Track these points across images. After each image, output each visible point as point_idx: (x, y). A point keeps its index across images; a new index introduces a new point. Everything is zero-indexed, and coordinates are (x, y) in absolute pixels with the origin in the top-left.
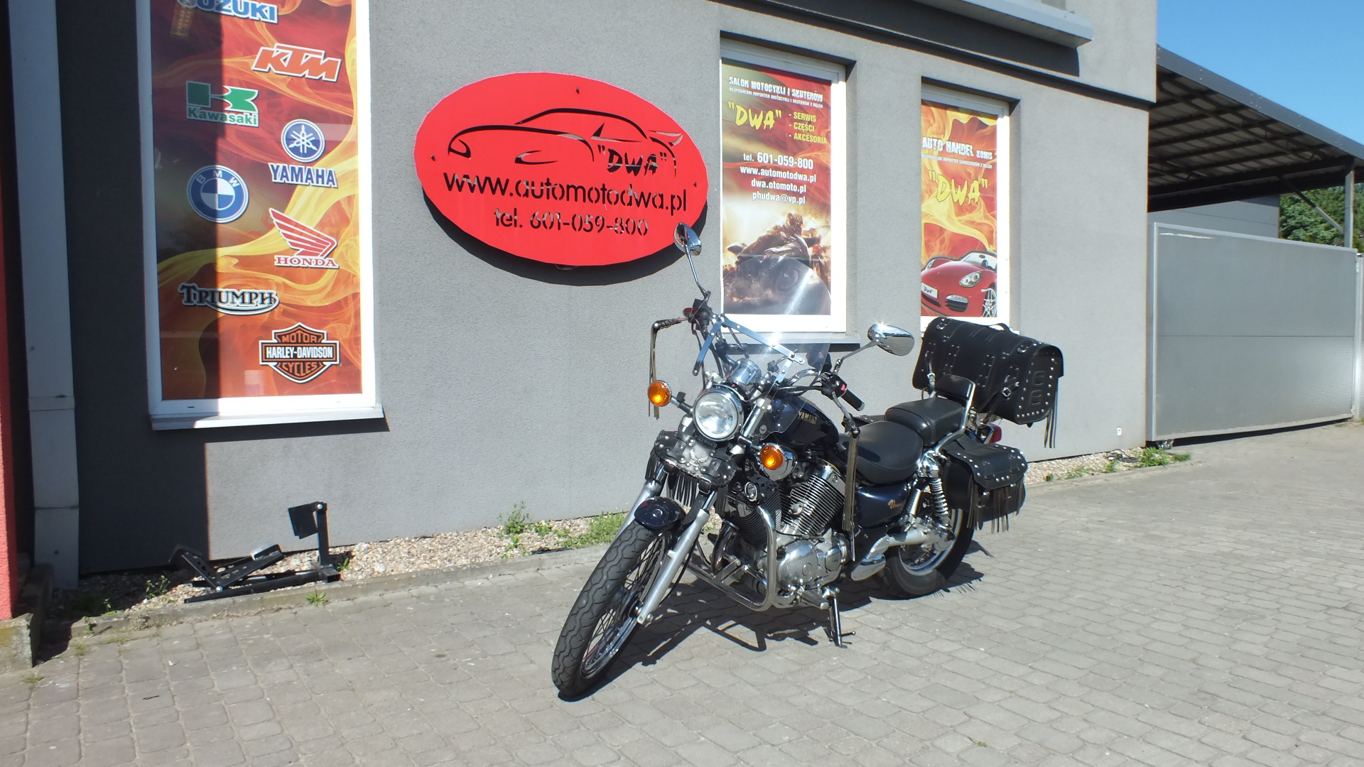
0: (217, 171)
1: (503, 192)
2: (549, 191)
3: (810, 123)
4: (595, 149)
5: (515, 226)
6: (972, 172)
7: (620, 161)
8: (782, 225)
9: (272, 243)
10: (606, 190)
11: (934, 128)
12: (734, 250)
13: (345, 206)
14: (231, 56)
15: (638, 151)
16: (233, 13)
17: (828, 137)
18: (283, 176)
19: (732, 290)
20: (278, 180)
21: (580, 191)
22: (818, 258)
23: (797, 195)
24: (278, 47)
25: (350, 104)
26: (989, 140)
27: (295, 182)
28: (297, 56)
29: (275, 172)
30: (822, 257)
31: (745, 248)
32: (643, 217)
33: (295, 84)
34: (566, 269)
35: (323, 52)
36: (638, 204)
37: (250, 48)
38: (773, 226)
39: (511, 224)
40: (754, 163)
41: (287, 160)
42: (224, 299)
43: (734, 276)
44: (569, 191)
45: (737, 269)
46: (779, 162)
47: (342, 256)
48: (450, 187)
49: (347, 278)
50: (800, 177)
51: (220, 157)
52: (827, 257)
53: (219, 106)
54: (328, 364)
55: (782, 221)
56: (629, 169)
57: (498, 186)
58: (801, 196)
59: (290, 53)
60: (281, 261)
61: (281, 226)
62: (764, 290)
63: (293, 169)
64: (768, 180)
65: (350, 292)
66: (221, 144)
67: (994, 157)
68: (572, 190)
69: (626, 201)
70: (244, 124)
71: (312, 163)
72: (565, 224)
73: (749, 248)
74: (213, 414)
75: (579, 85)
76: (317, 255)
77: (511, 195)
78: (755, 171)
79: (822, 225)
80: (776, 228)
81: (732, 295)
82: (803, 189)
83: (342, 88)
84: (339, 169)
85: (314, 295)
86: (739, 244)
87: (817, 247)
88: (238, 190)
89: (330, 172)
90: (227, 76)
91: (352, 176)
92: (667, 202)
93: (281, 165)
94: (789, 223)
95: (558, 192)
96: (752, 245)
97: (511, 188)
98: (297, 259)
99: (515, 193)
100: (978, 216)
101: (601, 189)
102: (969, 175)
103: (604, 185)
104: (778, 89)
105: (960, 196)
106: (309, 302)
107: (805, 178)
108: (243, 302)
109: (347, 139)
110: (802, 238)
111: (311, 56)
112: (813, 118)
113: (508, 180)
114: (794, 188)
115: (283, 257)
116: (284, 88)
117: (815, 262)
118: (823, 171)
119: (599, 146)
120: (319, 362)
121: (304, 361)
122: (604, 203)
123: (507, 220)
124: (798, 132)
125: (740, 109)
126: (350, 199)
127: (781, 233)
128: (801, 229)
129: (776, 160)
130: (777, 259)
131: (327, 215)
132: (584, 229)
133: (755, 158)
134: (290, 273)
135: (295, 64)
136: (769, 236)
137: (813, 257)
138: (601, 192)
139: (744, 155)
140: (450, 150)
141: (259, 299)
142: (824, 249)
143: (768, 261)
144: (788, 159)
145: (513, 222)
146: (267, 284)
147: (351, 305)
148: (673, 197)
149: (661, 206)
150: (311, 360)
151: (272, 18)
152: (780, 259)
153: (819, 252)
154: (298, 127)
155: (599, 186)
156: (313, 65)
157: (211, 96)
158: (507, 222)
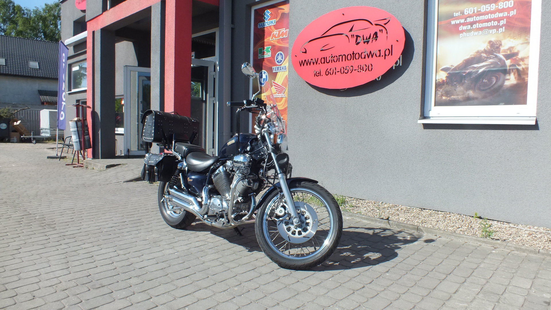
0: (263, 72)
1: (317, 63)
5: (320, 76)
7: (361, 39)
8: (482, 49)
9: (273, 90)
10: (354, 54)
12: (444, 70)
14: (266, 38)
15: (369, 32)
16: (267, 26)
18: (275, 70)
19: (442, 92)
20: (274, 72)
21: (344, 57)
22: (516, 66)
23: (497, 27)
24: (276, 31)
27: (277, 71)
28: (279, 32)
29: (274, 69)
30: (519, 65)
31: (453, 68)
33: (278, 41)
34: (342, 90)
35: (285, 29)
36: (368, 57)
37: (270, 34)
38: (476, 50)
39: (319, 75)
40: (462, 16)
41: (276, 65)
43: (444, 85)
45: (447, 81)
46: (482, 11)
48: (301, 65)
50: (501, 15)
51: (263, 67)
52: (525, 64)
53: (264, 53)
55: (483, 46)
56: (364, 42)
58: (502, 27)
59: (278, 32)
61: (274, 86)
62: (466, 91)
63: (277, 67)
64: (472, 24)
66: (263, 64)
68: (341, 57)
69: (363, 57)
70: (268, 57)
71: (281, 65)
72: (338, 72)
73: (456, 67)
76: (281, 93)
77: (319, 64)
78: (462, 21)
79: (521, 42)
80: (478, 52)
81: (442, 95)
82: (502, 22)
85: (280, 106)
86: (448, 66)
87: (515, 59)
88: (266, 76)
89: (285, 66)
90: (265, 44)
92: (382, 53)
93: (275, 67)
94: (489, 47)
95: (335, 59)
96: (458, 65)
97: (319, 61)
98: (278, 95)
99: (320, 63)
101: (352, 54)
103: (353, 52)
107: (506, 14)
110: (501, 56)
111: (282, 31)
113: (318, 59)
114: (496, 23)
116: (276, 44)
117: (513, 70)
119: (352, 35)
122: (353, 59)
123: (318, 74)
127: (482, 54)
128: (500, 49)
129: (479, 10)
130: (478, 71)
131: (284, 80)
132: (345, 73)
133: (462, 13)
135: (279, 35)
136: (472, 58)
137: (510, 66)
138: (352, 55)
139: (455, 13)
140: (301, 51)
142: (522, 59)
143: (470, 74)
144: (490, 6)
145: (319, 74)
149: (380, 56)
151: (275, 23)
152: (481, 71)
153: (516, 63)
154: (278, 55)
155: (351, 53)
156: (283, 34)
157: (263, 51)
158: (318, 75)
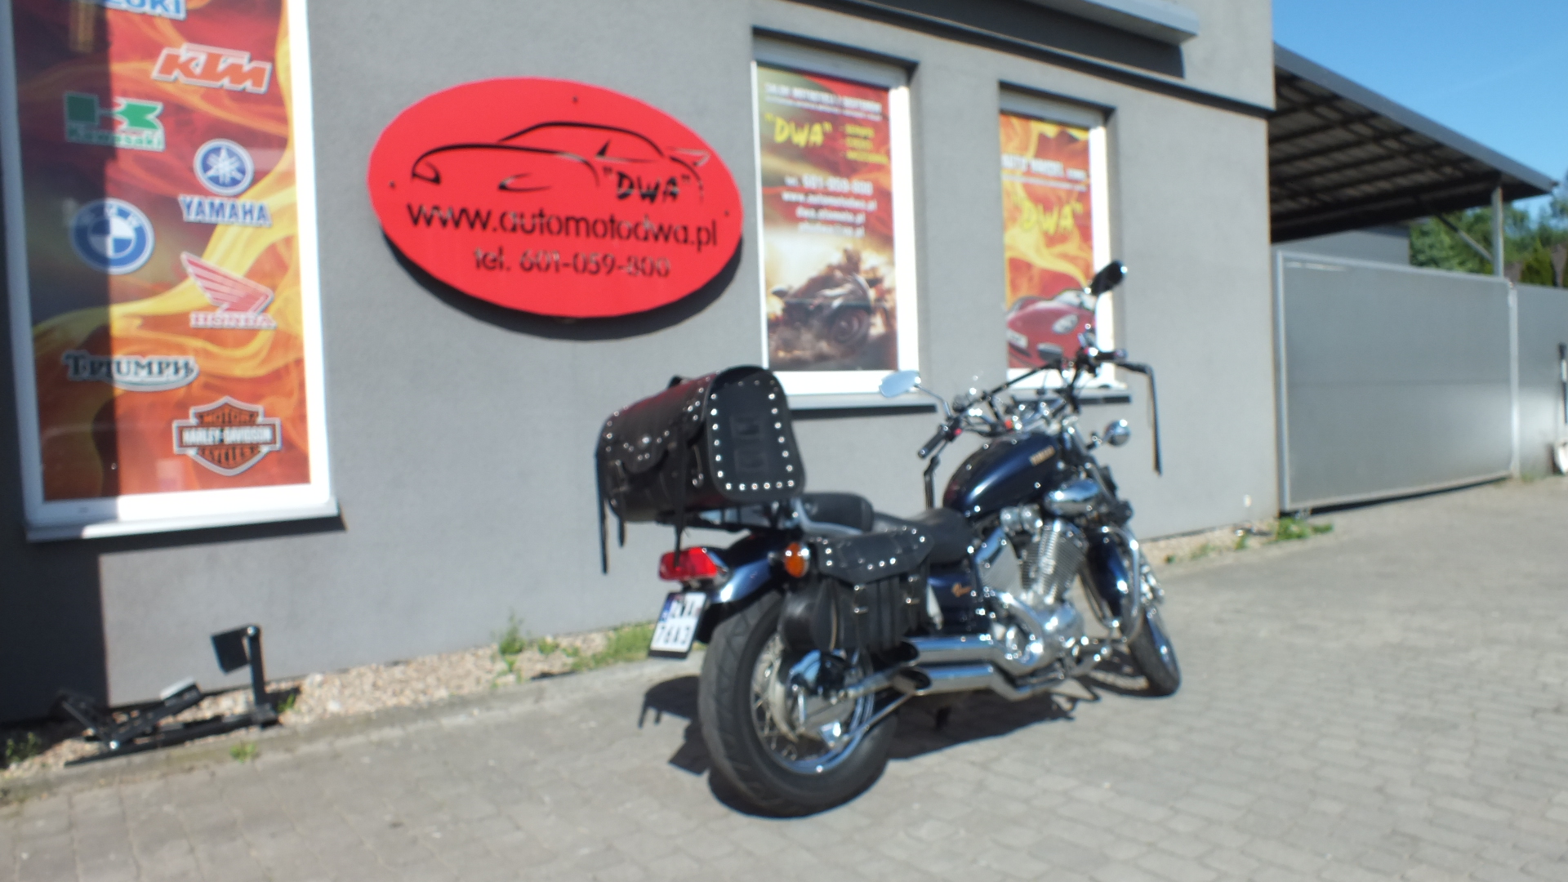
0: (111, 207)
1: (484, 226)
2: (543, 224)
3: (865, 138)
4: (600, 173)
5: (502, 268)
6: (1063, 195)
7: (631, 186)
8: (836, 263)
9: (187, 297)
10: (615, 221)
11: (1015, 143)
12: (780, 294)
13: (282, 250)
14: (124, 58)
15: (655, 173)
16: (126, 7)
17: (888, 154)
18: (198, 213)
19: (777, 342)
20: (193, 219)
21: (582, 226)
22: (881, 302)
23: (854, 225)
24: (188, 49)
25: (283, 119)
26: (1081, 156)
27: (214, 220)
28: (213, 60)
29: (189, 206)
30: (885, 301)
31: (793, 291)
32: (662, 255)
33: (211, 95)
35: (247, 55)
36: (656, 239)
37: (150, 50)
38: (826, 263)
39: (496, 267)
40: (800, 188)
41: (204, 192)
42: (124, 368)
43: (781, 325)
44: (569, 224)
45: (784, 318)
46: (830, 187)
47: (280, 313)
48: (416, 221)
49: (287, 341)
50: (857, 204)
51: (110, 187)
52: (893, 301)
53: (109, 124)
54: (265, 450)
55: (837, 258)
56: (643, 196)
57: (477, 220)
58: (859, 226)
59: (204, 56)
60: (198, 320)
61: (198, 276)
62: (817, 342)
63: (212, 205)
64: (818, 207)
65: (291, 357)
66: (111, 171)
67: (1088, 176)
68: (572, 224)
69: (641, 235)
70: (145, 147)
72: (564, 265)
73: (797, 291)
74: (111, 518)
75: (577, 93)
76: (247, 311)
77: (495, 230)
78: (800, 197)
79: (885, 261)
80: (829, 266)
81: (778, 348)
82: (860, 219)
83: (274, 100)
84: (272, 202)
85: (245, 363)
86: (785, 287)
87: (880, 289)
88: (140, 231)
89: (261, 206)
90: (117, 85)
91: (290, 211)
92: (692, 236)
93: (196, 200)
94: (844, 260)
95: (555, 226)
96: (801, 288)
97: (494, 221)
98: (223, 318)
99: (499, 228)
100: (1072, 247)
101: (609, 221)
102: (1059, 199)
103: (612, 216)
104: (826, 97)
105: (1050, 223)
106: (239, 371)
107: (863, 205)
108: (150, 372)
109: (281, 167)
110: (861, 279)
111: (231, 61)
112: (868, 132)
113: (489, 212)
114: (850, 218)
115: (201, 316)
116: (196, 102)
117: (878, 308)
118: (884, 196)
119: (605, 169)
120: (254, 448)
121: (233, 446)
122: (613, 238)
123: (491, 262)
124: (853, 149)
125: (780, 122)
126: (289, 241)
127: (836, 271)
128: (859, 267)
129: (826, 184)
130: (832, 304)
131: (259, 262)
132: (590, 271)
133: (800, 181)
134: (212, 335)
135: (210, 70)
136: (821, 276)
137: (875, 300)
138: (609, 225)
139: (787, 178)
140: (415, 175)
141: (172, 369)
142: (889, 291)
143: (820, 308)
144: (841, 182)
145: (498, 264)
146: (182, 350)
147: (294, 374)
148: (699, 230)
149: (686, 241)
150: (242, 446)
151: (178, 12)
152: (836, 303)
153: (883, 295)
154: (217, 151)
155: (607, 218)
156: (235, 72)
157: (99, 112)
158: (491, 265)
